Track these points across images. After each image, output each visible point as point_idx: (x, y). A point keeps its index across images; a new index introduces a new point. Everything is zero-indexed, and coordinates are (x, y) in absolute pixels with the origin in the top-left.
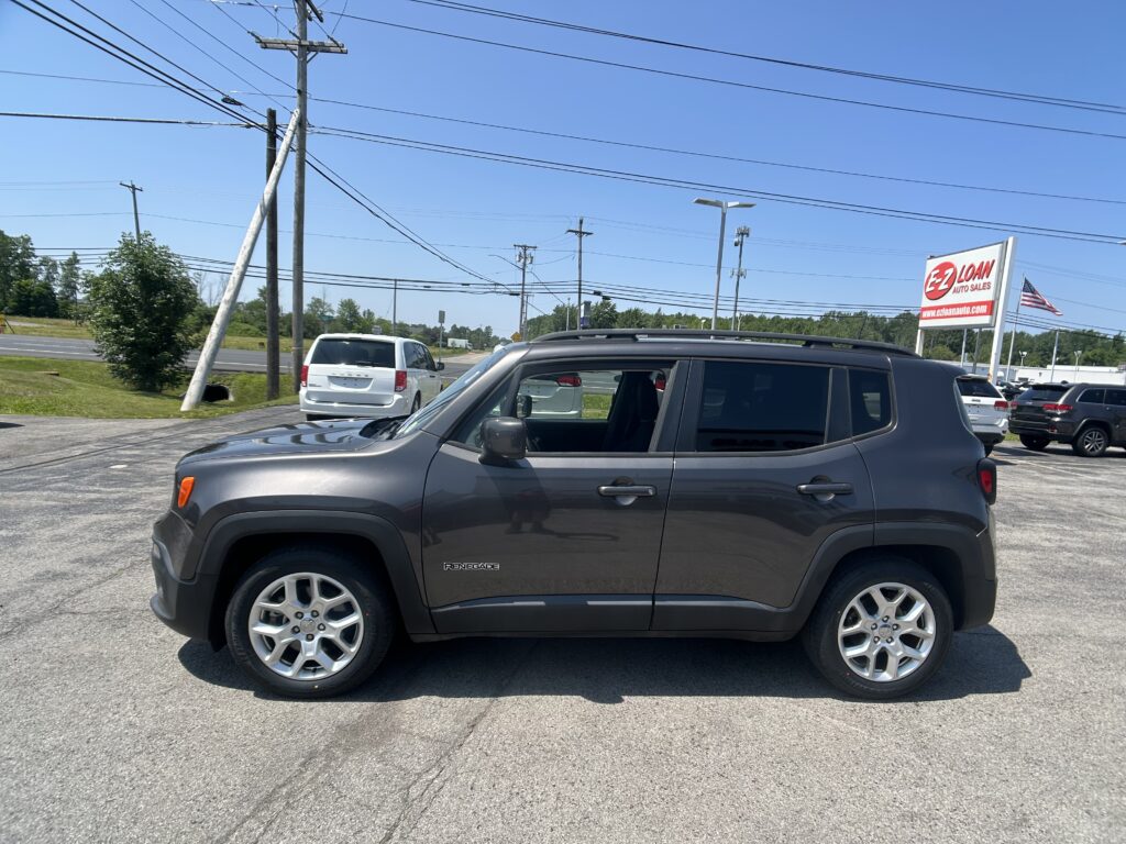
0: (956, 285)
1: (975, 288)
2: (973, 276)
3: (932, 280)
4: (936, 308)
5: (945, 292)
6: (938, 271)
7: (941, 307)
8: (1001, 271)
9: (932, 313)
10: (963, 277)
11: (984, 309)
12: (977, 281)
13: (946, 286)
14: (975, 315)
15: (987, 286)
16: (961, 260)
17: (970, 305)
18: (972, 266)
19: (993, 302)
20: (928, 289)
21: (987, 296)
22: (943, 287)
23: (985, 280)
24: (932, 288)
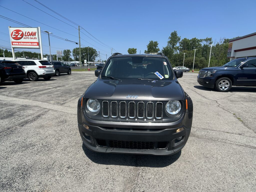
0: (24, 36)
1: (31, 38)
2: (30, 35)
3: (14, 34)
4: (19, 42)
5: (20, 38)
6: (15, 32)
7: (20, 42)
8: (38, 35)
9: (17, 44)
10: (26, 35)
11: (36, 44)
12: (31, 37)
13: (21, 37)
14: (34, 45)
15: (35, 38)
16: (25, 30)
17: (32, 43)
18: (28, 32)
19: (38, 43)
20: (13, 37)
21: (36, 41)
22: (19, 36)
23: (34, 36)
24: (15, 36)
